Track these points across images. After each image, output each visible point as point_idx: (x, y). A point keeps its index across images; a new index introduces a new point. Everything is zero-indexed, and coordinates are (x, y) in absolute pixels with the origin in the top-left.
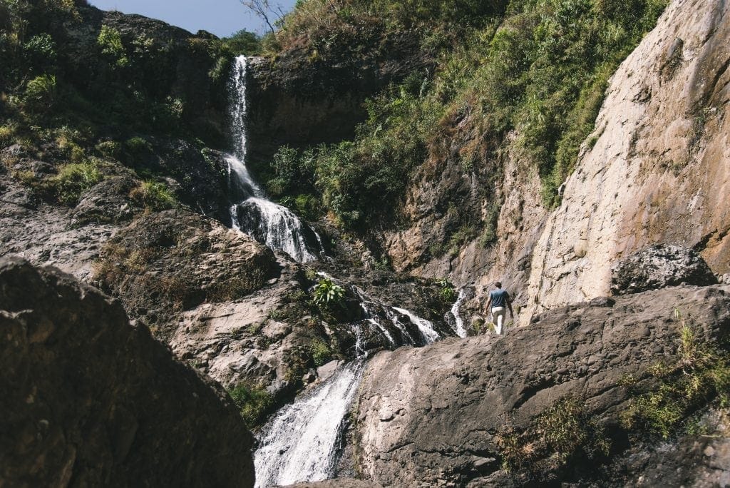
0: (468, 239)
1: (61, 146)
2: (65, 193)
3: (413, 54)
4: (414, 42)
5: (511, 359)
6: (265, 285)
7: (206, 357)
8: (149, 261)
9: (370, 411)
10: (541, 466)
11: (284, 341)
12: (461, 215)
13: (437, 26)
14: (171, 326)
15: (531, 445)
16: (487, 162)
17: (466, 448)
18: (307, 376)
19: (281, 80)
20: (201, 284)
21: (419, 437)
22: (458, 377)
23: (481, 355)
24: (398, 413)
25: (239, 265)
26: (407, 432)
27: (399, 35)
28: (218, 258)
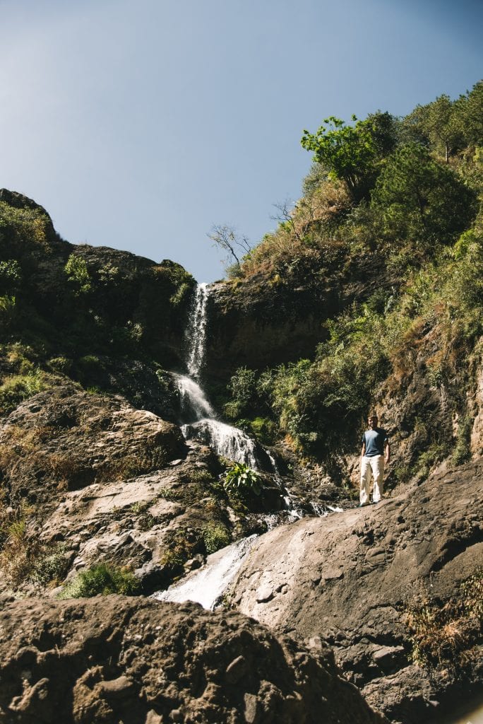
0: (438, 459)
1: (11, 360)
2: (6, 403)
3: (378, 274)
4: (380, 263)
5: (432, 507)
6: (165, 465)
7: (78, 539)
8: (44, 440)
9: (248, 591)
10: (473, 658)
11: (172, 522)
12: (429, 432)
13: (404, 246)
14: (50, 507)
15: (456, 623)
16: (457, 372)
17: (363, 633)
18: (190, 562)
19: (241, 304)
20: (92, 463)
21: (303, 621)
22: (359, 535)
23: (392, 505)
24: (279, 590)
25: (139, 443)
26: (287, 615)
27: (364, 257)
28: (117, 436)
